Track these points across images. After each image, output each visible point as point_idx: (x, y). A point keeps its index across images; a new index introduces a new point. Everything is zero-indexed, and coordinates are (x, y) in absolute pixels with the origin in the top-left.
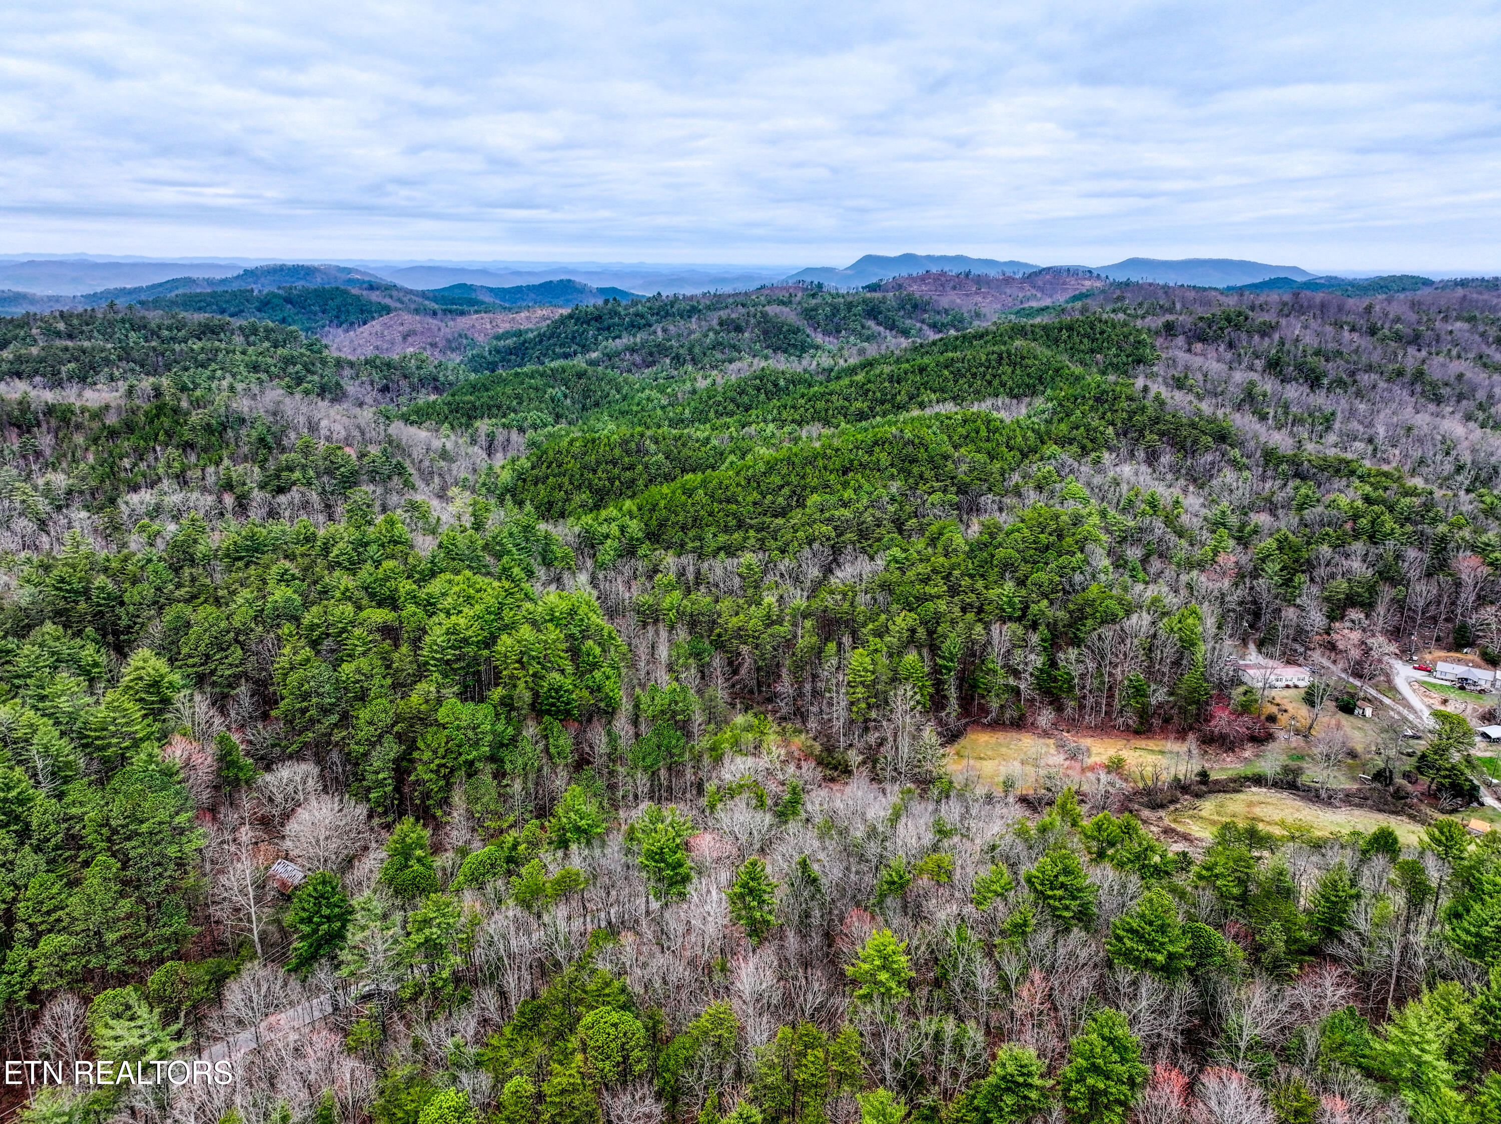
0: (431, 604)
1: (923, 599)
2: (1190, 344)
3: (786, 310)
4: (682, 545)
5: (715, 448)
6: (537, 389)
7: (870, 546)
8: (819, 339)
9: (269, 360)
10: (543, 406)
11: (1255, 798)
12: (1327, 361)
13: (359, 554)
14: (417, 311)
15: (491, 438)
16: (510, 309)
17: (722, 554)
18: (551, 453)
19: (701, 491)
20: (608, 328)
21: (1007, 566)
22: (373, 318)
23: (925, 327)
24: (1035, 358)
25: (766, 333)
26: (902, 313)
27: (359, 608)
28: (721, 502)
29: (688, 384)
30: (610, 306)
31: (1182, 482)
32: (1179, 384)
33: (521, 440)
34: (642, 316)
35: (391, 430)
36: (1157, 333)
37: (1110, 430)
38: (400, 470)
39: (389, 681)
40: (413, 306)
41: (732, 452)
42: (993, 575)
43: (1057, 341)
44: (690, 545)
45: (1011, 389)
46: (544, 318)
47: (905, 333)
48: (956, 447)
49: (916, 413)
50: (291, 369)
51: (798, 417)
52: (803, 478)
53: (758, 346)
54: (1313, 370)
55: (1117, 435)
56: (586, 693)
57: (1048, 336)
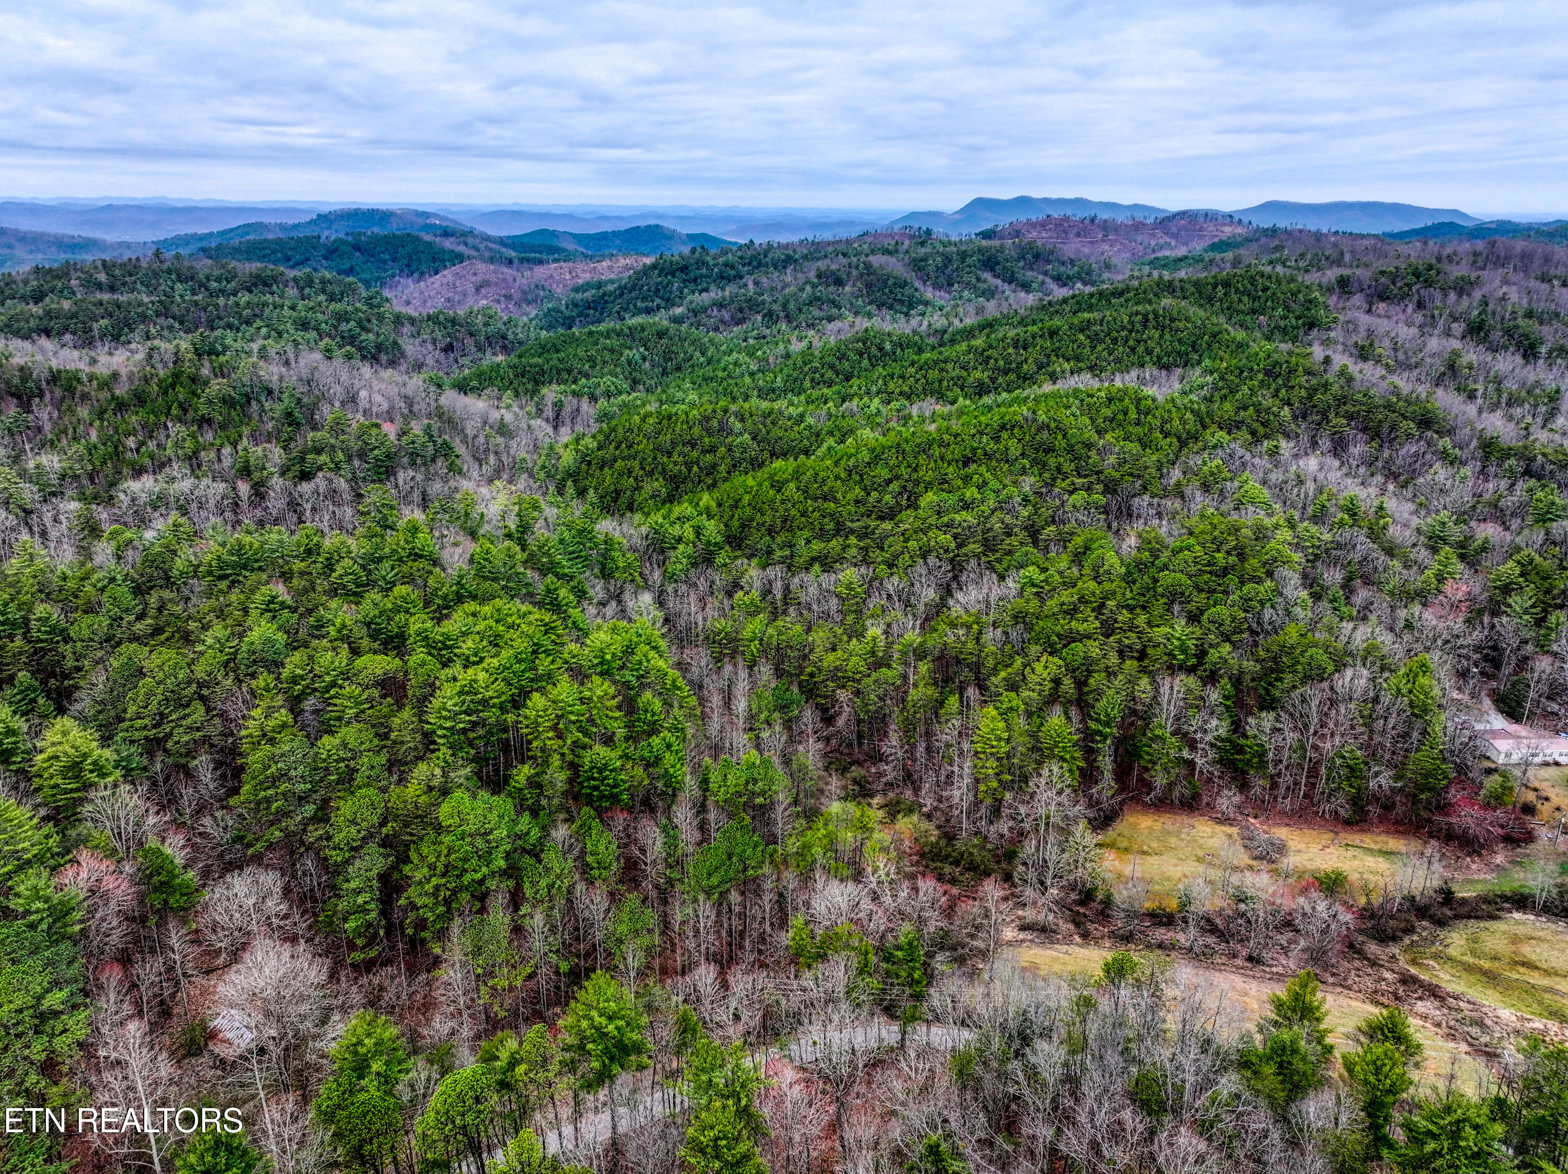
0: (448, 648)
1: (1071, 638)
2: (1371, 304)
3: (892, 260)
4: (769, 553)
5: (810, 427)
6: (612, 351)
7: (999, 561)
8: (929, 293)
9: (320, 316)
10: (618, 369)
11: (1520, 930)
12: (1541, 323)
13: (370, 572)
14: (491, 260)
15: (558, 406)
16: (591, 258)
17: (817, 567)
18: (620, 430)
19: (792, 485)
20: (695, 280)
21: (1174, 596)
22: (445, 267)
23: (1048, 280)
24: (1187, 319)
25: (869, 286)
26: (1022, 264)
27: (355, 652)
28: (815, 499)
29: (781, 346)
30: (697, 255)
31: (1379, 478)
32: (1363, 353)
33: (592, 411)
34: (733, 267)
35: (443, 400)
36: (1330, 290)
37: (1286, 411)
38: (446, 451)
39: (383, 759)
40: (487, 254)
41: (831, 433)
42: (1158, 607)
43: (1210, 300)
44: (778, 554)
45: (1159, 357)
46: (627, 268)
47: (1026, 287)
48: (1100, 432)
49: (1048, 388)
50: (344, 327)
51: (906, 389)
52: (915, 470)
53: (860, 302)
54: (1526, 336)
55: (1295, 417)
56: (639, 771)
57: (1200, 293)
